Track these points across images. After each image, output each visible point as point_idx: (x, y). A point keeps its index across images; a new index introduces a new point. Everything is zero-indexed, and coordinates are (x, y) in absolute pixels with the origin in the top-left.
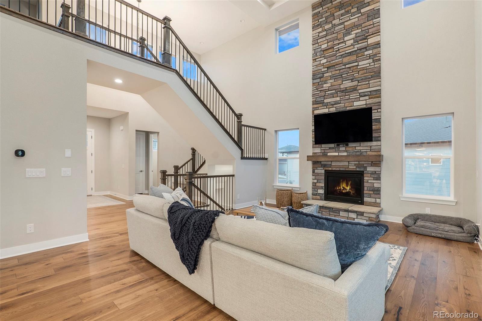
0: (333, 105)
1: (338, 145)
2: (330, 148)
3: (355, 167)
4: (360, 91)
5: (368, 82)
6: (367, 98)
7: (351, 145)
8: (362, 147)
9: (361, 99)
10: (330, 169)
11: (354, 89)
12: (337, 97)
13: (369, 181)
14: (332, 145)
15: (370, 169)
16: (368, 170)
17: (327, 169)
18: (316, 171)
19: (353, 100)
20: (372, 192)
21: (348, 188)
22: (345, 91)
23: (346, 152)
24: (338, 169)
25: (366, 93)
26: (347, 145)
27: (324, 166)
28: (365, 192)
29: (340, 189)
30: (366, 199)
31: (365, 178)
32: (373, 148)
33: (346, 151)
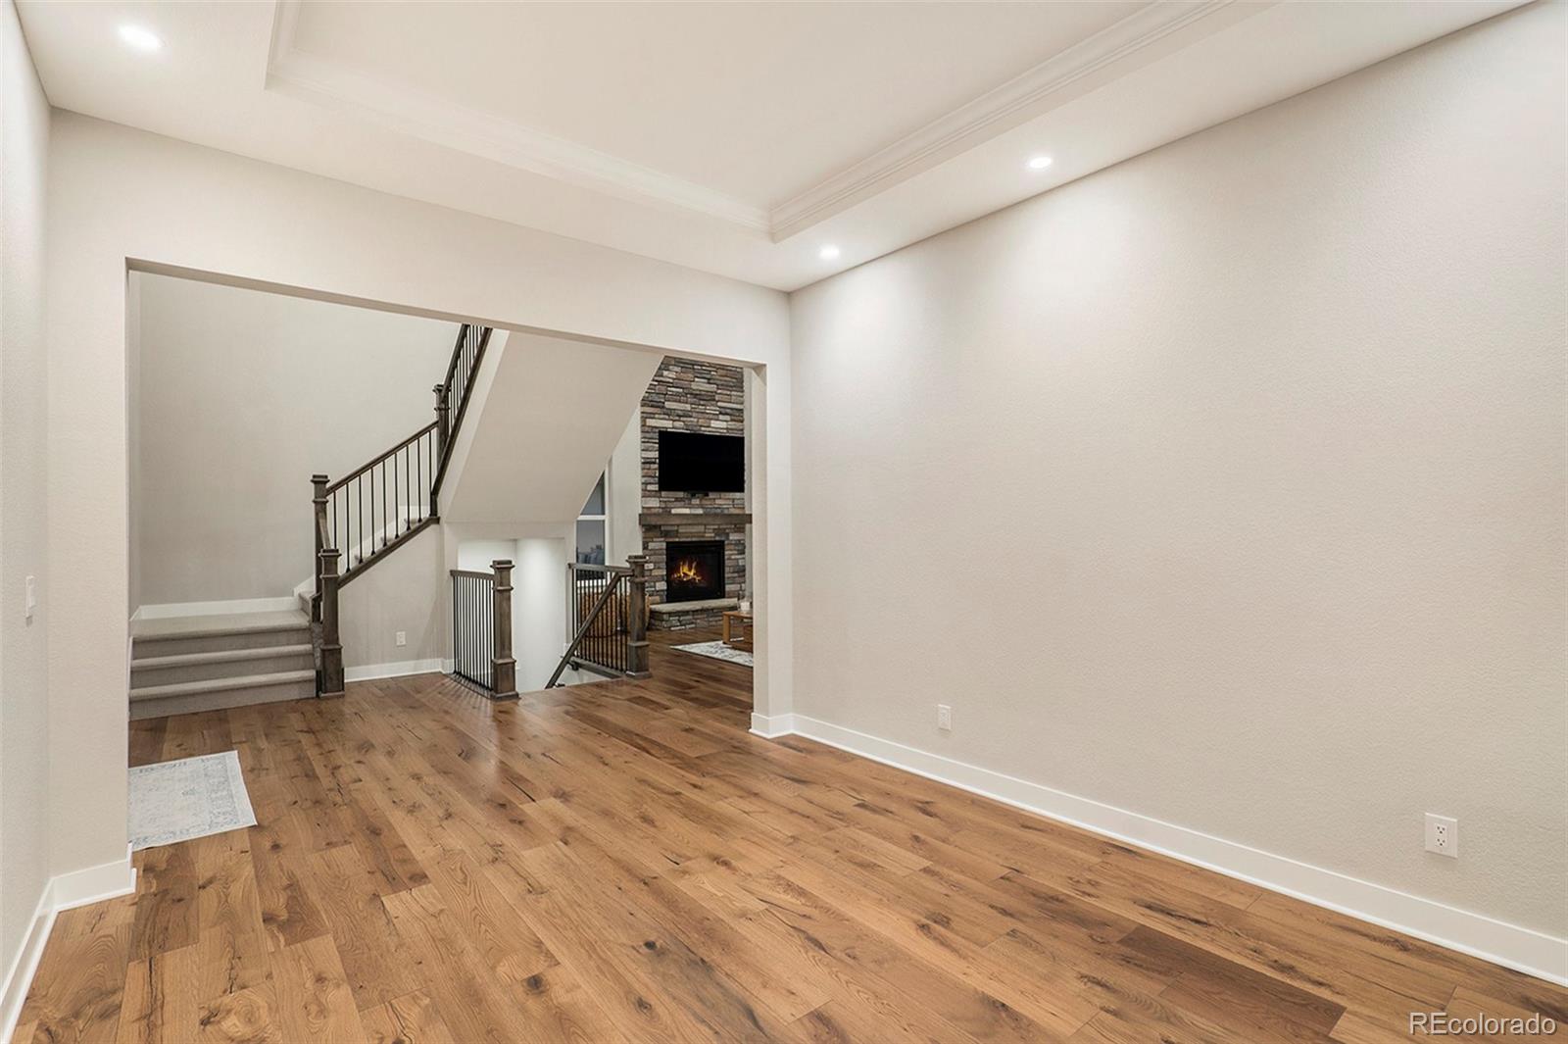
0: (680, 416)
1: (693, 496)
2: (677, 500)
3: (713, 535)
4: (719, 404)
5: (729, 393)
6: (728, 418)
7: (712, 495)
8: (723, 501)
9: (721, 417)
10: (677, 540)
11: (710, 398)
12: (687, 403)
13: (733, 557)
14: (681, 494)
15: (733, 537)
16: (731, 538)
17: (671, 540)
18: (651, 546)
19: (711, 416)
20: (736, 575)
21: (692, 574)
22: (698, 396)
23: (702, 508)
24: (689, 540)
25: (728, 411)
26: (707, 495)
27: (666, 534)
28: (726, 576)
29: (680, 577)
30: (728, 588)
31: (726, 553)
32: (736, 502)
33: (701, 506)
